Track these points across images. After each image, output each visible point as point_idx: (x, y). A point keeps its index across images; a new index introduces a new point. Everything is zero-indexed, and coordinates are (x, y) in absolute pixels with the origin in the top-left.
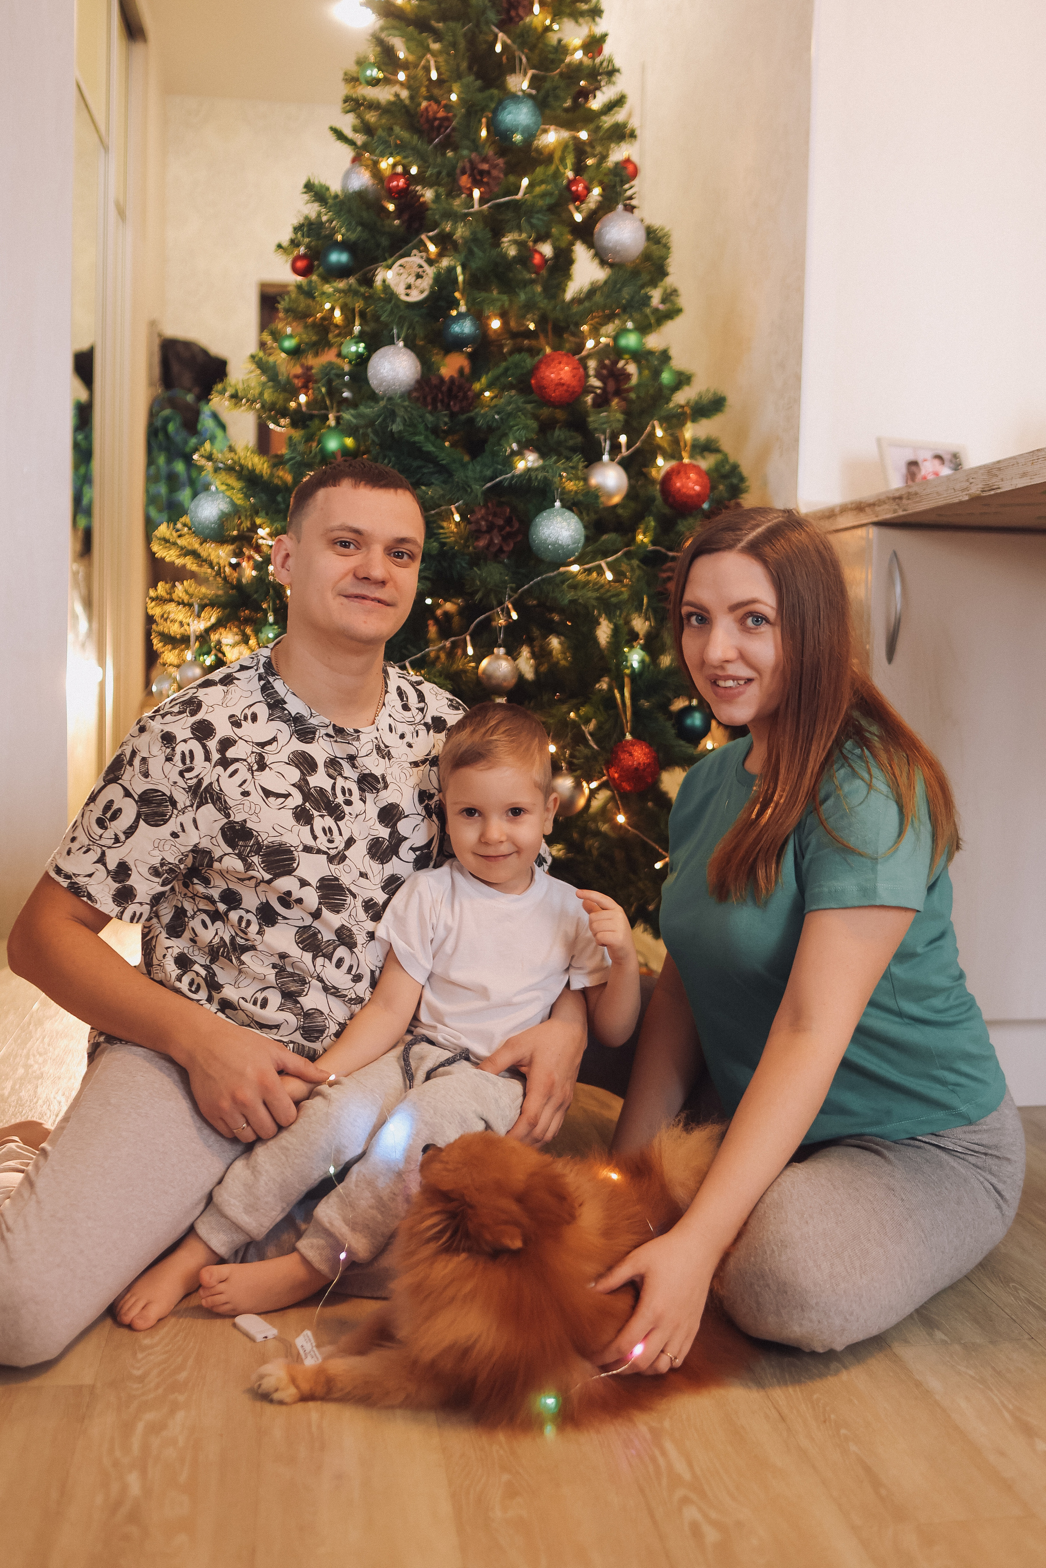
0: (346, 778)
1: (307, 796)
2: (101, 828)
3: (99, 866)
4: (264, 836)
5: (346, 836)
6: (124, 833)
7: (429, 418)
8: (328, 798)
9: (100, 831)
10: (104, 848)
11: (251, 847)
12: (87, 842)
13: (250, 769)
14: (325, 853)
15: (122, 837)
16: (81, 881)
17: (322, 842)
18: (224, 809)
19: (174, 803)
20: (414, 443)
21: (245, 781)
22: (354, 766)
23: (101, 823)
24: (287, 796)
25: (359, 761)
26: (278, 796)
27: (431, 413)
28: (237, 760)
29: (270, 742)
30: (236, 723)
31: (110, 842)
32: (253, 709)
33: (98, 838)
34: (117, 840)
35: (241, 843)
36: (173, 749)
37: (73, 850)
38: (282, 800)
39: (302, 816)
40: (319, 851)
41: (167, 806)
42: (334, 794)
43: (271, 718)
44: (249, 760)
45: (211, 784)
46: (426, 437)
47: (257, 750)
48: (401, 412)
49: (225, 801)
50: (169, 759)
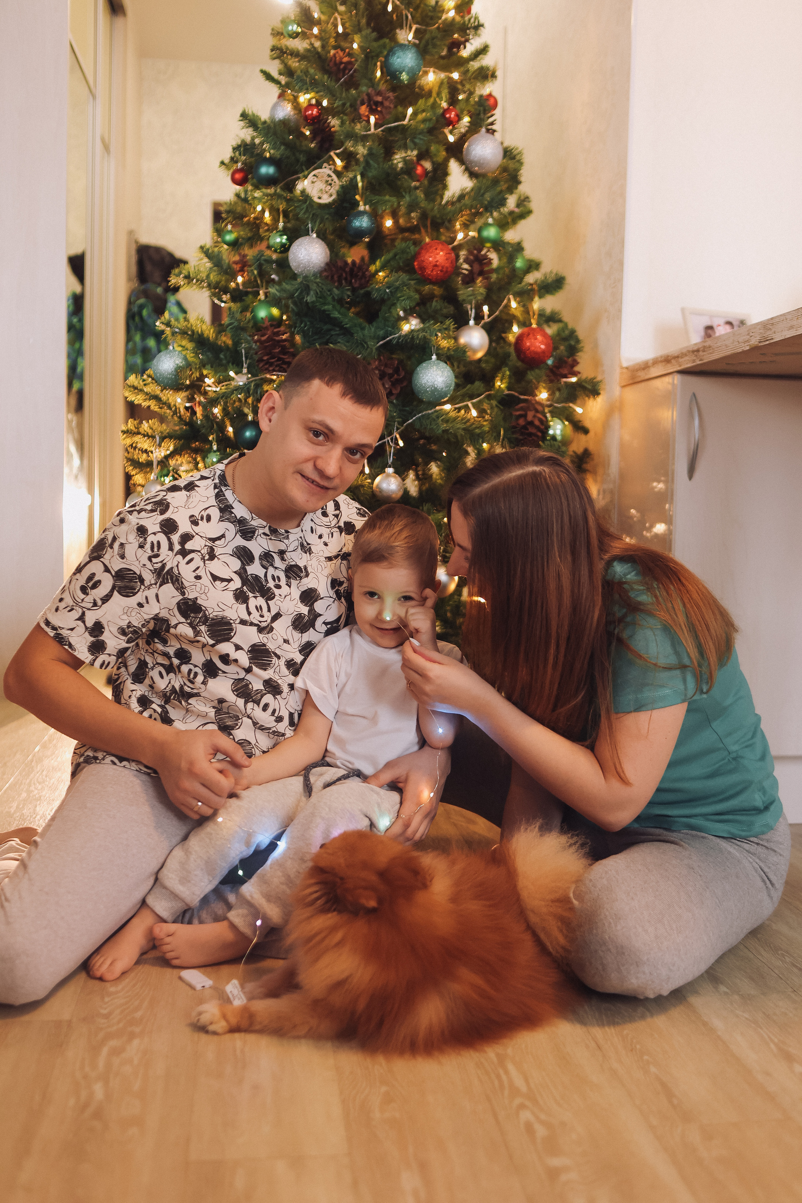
0: (276, 568)
7: (336, 291)
8: (261, 583)
11: (200, 618)
13: (203, 558)
14: (256, 625)
17: (255, 617)
19: (142, 581)
20: (324, 311)
21: (198, 568)
22: (283, 559)
25: (288, 555)
26: (223, 580)
27: (337, 288)
28: (193, 551)
29: (219, 538)
30: (194, 522)
32: (208, 511)
39: (240, 597)
40: (252, 624)
41: (136, 582)
42: (266, 580)
43: (221, 520)
44: (202, 552)
45: (172, 568)
46: (334, 306)
47: (209, 544)
48: (314, 287)
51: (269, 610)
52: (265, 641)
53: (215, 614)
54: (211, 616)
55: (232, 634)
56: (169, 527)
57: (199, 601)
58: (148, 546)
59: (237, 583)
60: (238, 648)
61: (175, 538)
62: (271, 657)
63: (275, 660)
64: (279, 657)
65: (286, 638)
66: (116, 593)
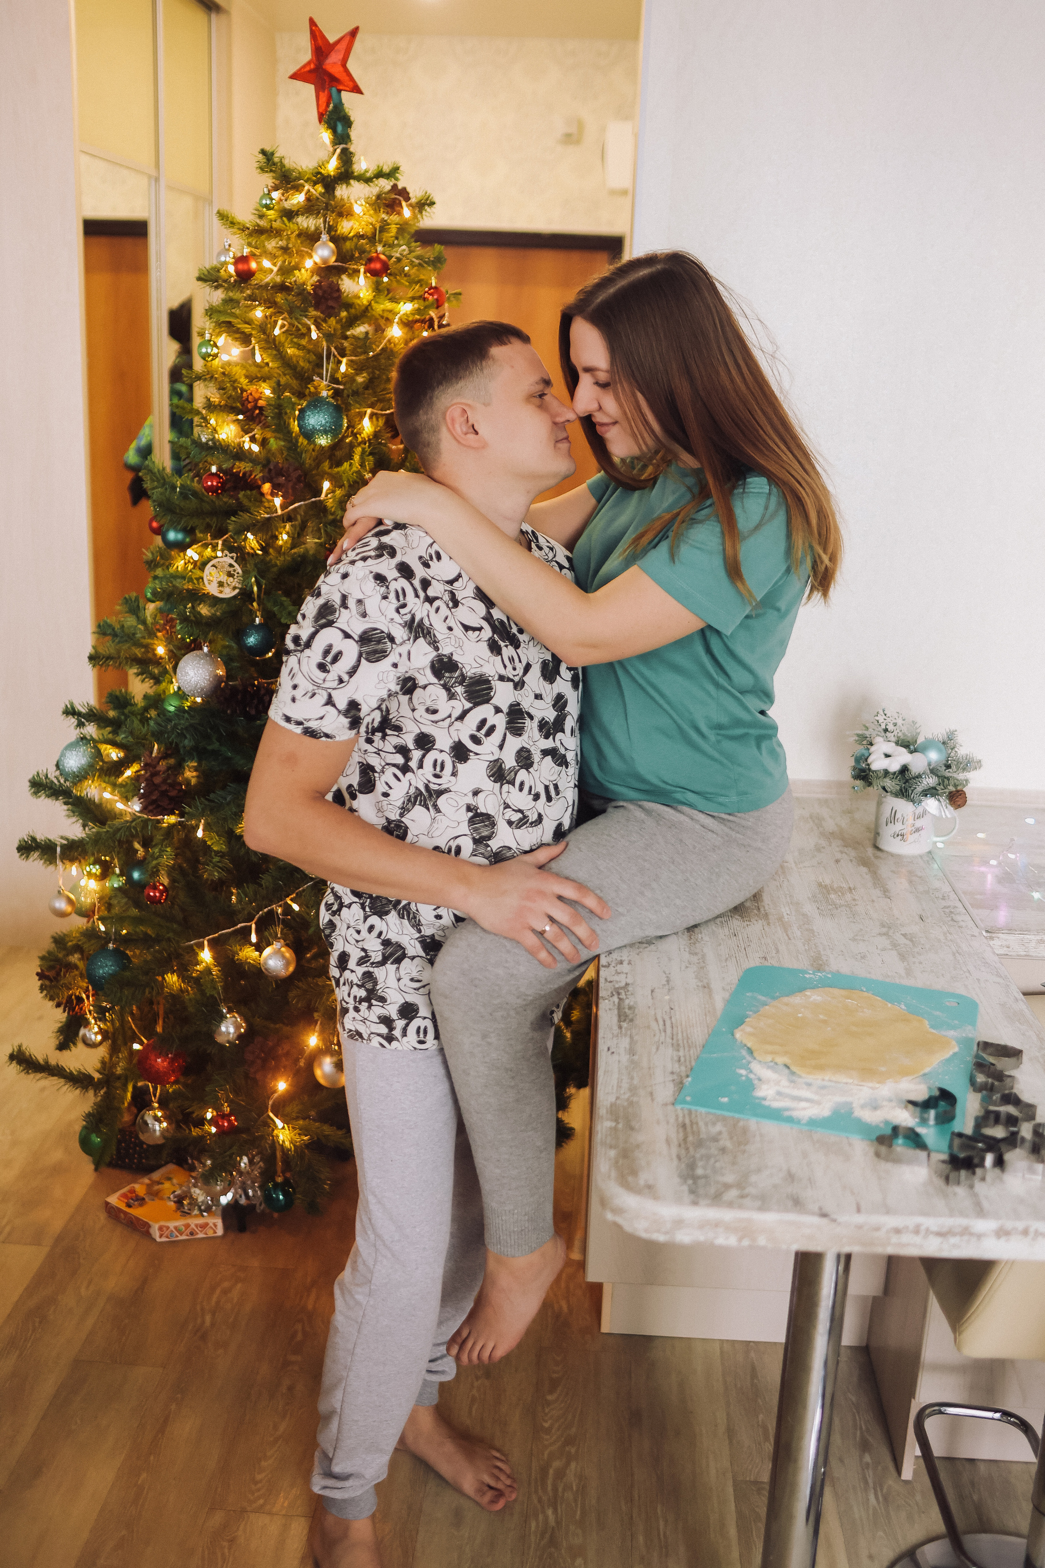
1: (494, 629)
2: (324, 672)
3: (329, 708)
4: (468, 668)
5: (524, 663)
6: (348, 673)
9: (323, 675)
10: (329, 691)
12: (311, 687)
15: (346, 678)
16: (313, 725)
18: (434, 643)
19: (392, 640)
21: (446, 618)
23: (322, 667)
24: (480, 629)
26: (474, 629)
29: (456, 579)
31: (335, 684)
33: (321, 682)
34: (341, 681)
35: (447, 675)
36: (387, 587)
37: (298, 697)
38: (477, 633)
39: (495, 648)
41: (385, 643)
45: (422, 620)
47: (449, 587)
49: (434, 636)
50: (385, 598)
51: (520, 661)
52: (519, 699)
53: (473, 671)
54: (469, 674)
55: (492, 694)
56: (405, 571)
57: (455, 658)
58: (392, 596)
59: (487, 633)
60: (498, 710)
61: (417, 583)
62: (524, 719)
63: (528, 721)
64: (531, 718)
65: (538, 692)
66: (363, 661)
